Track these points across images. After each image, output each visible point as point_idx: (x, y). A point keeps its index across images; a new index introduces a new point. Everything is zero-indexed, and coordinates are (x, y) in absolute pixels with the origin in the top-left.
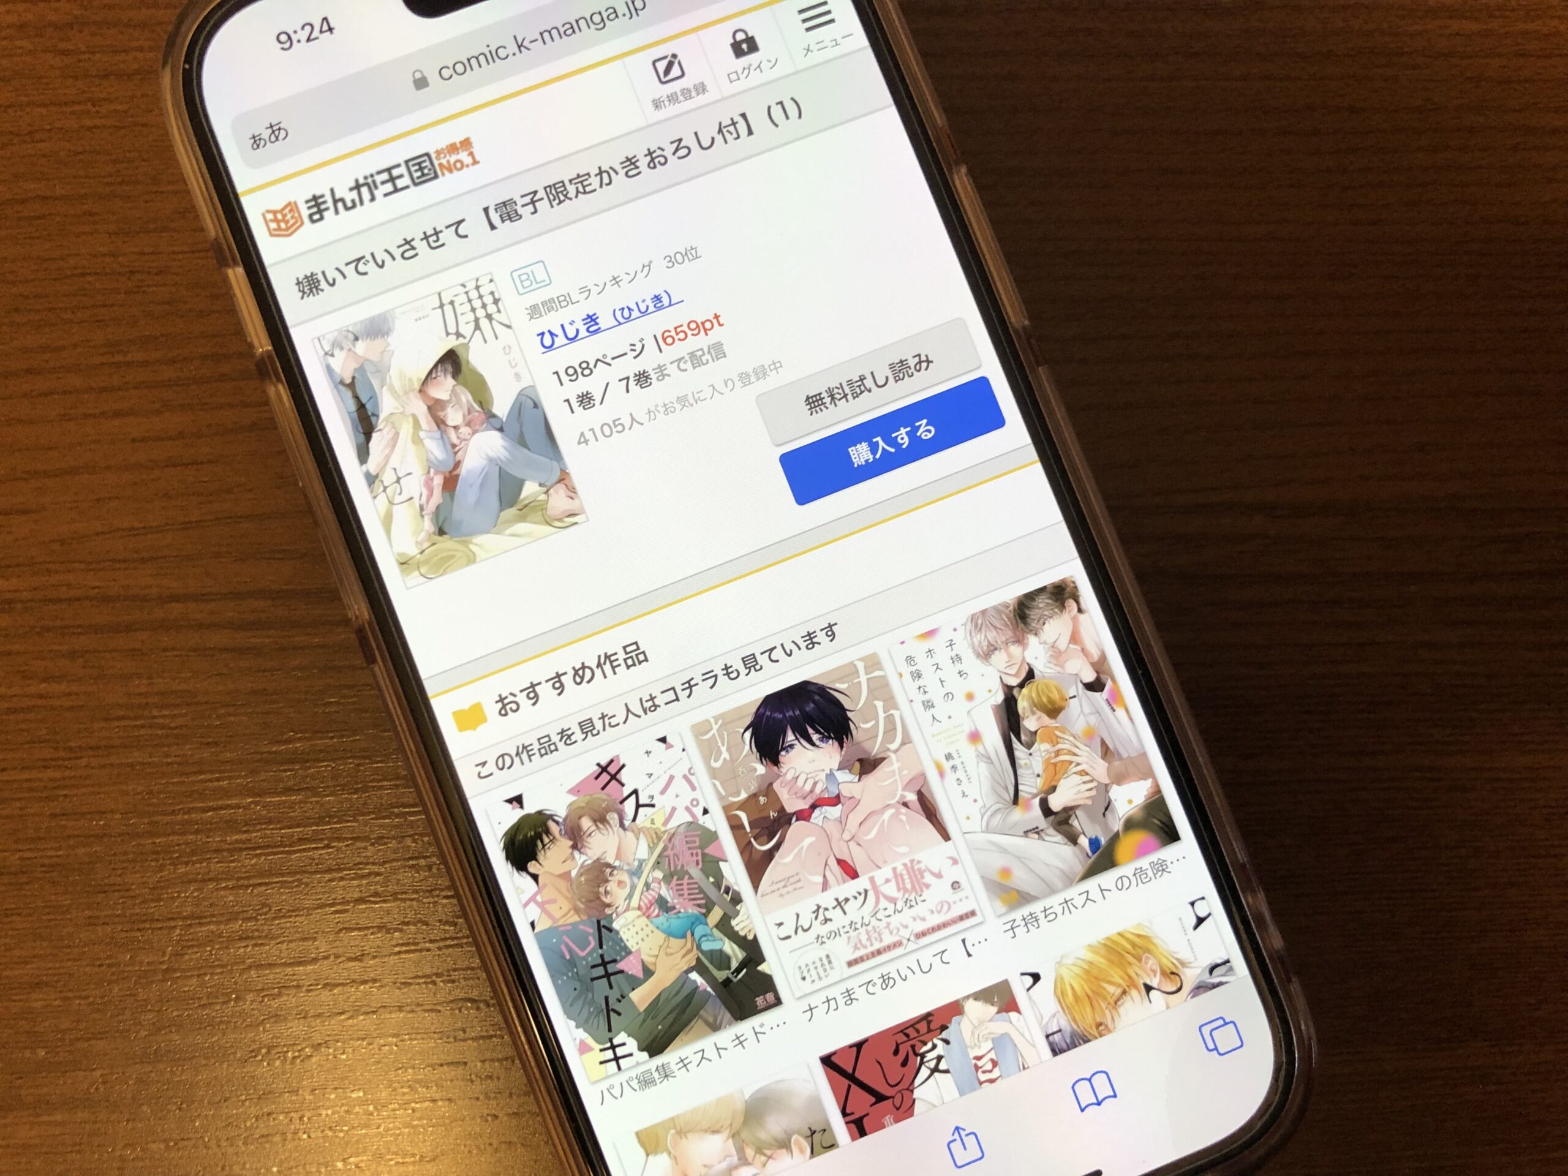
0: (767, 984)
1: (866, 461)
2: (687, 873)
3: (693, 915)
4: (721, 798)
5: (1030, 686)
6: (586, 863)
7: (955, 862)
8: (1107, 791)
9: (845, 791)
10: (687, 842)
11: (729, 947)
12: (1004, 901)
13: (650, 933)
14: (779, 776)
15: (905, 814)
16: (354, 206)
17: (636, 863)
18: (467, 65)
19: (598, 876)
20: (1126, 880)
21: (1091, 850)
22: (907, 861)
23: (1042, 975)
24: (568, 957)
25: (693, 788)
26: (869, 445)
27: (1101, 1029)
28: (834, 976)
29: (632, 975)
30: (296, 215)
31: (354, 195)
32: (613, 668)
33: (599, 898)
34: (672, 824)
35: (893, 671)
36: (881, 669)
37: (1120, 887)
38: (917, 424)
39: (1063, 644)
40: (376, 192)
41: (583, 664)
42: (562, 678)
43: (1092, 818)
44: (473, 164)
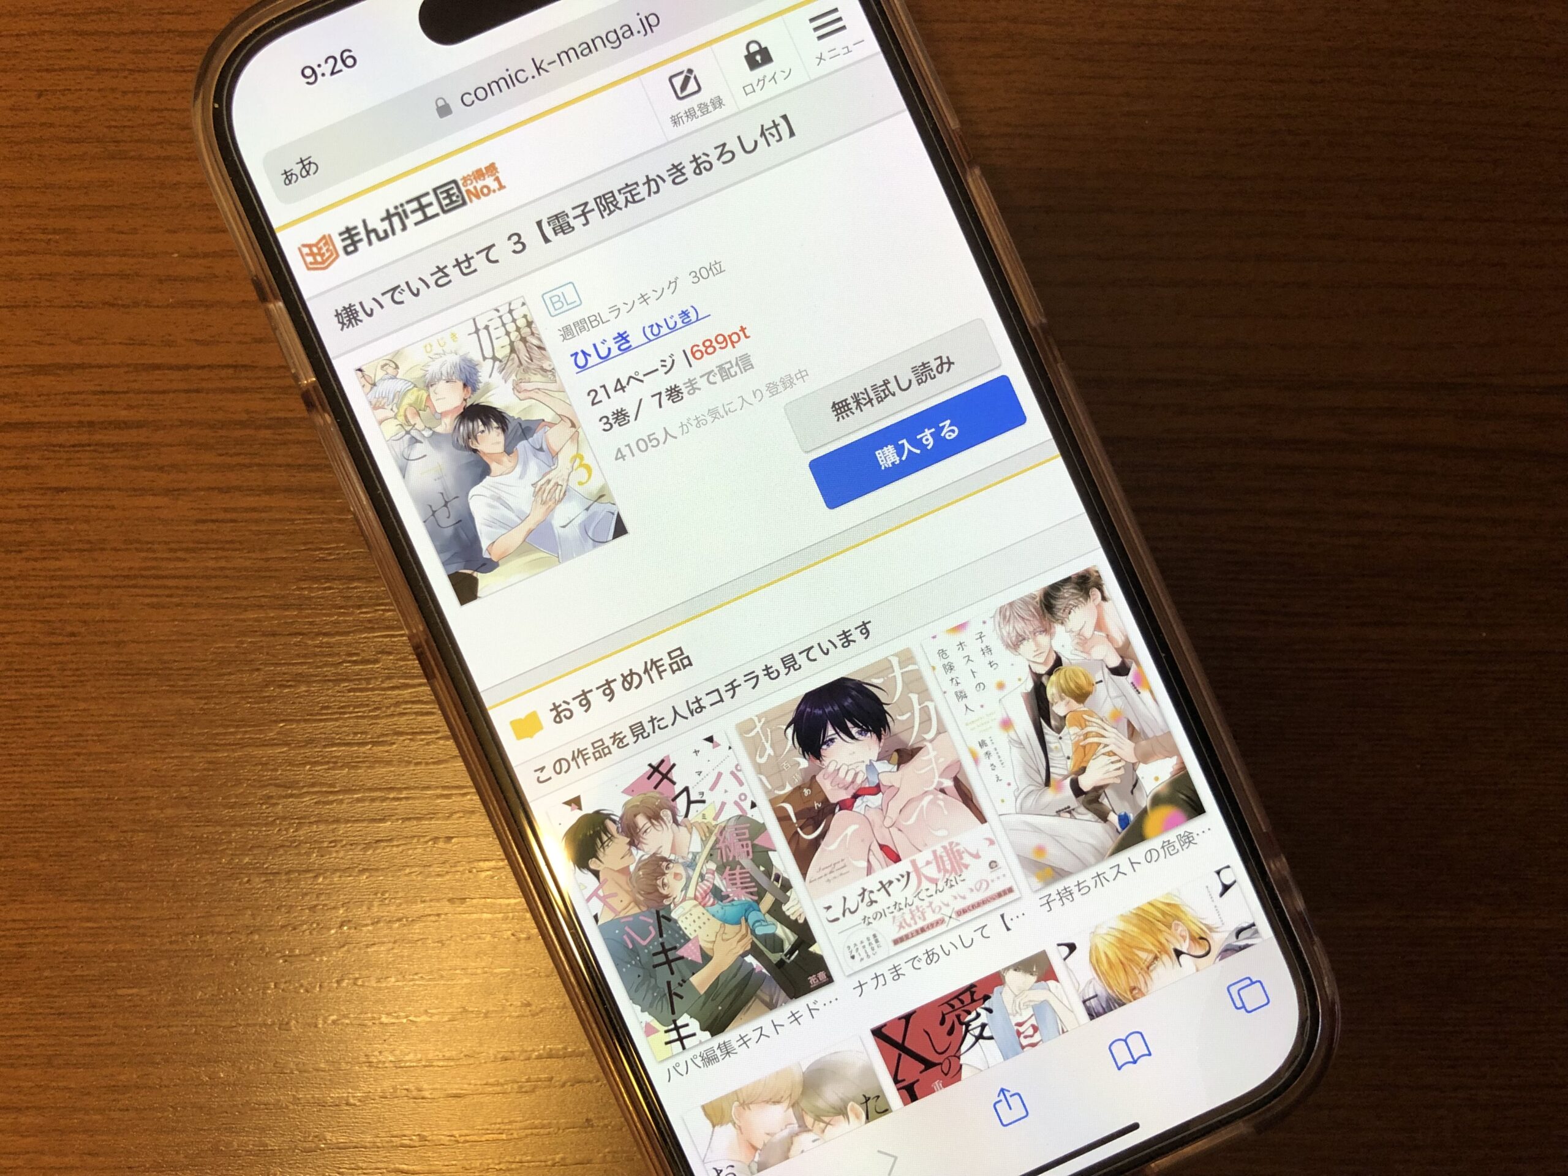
0: (818, 964)
1: (893, 463)
2: (740, 864)
3: (748, 902)
4: (767, 792)
5: (1058, 673)
6: (643, 858)
7: (992, 842)
8: (1134, 770)
9: (885, 780)
10: (737, 835)
11: (781, 931)
12: (1039, 877)
13: (707, 921)
14: (821, 769)
15: (943, 800)
16: (387, 236)
17: (690, 856)
18: (488, 90)
19: (655, 870)
20: (1154, 854)
21: (1121, 826)
22: (946, 843)
23: (1077, 945)
24: (631, 946)
25: (741, 784)
26: (896, 448)
27: (1135, 992)
28: (881, 954)
29: (691, 961)
30: (331, 248)
31: (386, 225)
32: (660, 673)
33: (658, 891)
34: (723, 818)
35: (927, 664)
37: (1149, 860)
38: (941, 425)
39: (1088, 632)
40: (407, 222)
41: (631, 670)
42: (612, 685)
43: (1121, 797)
44: (499, 189)
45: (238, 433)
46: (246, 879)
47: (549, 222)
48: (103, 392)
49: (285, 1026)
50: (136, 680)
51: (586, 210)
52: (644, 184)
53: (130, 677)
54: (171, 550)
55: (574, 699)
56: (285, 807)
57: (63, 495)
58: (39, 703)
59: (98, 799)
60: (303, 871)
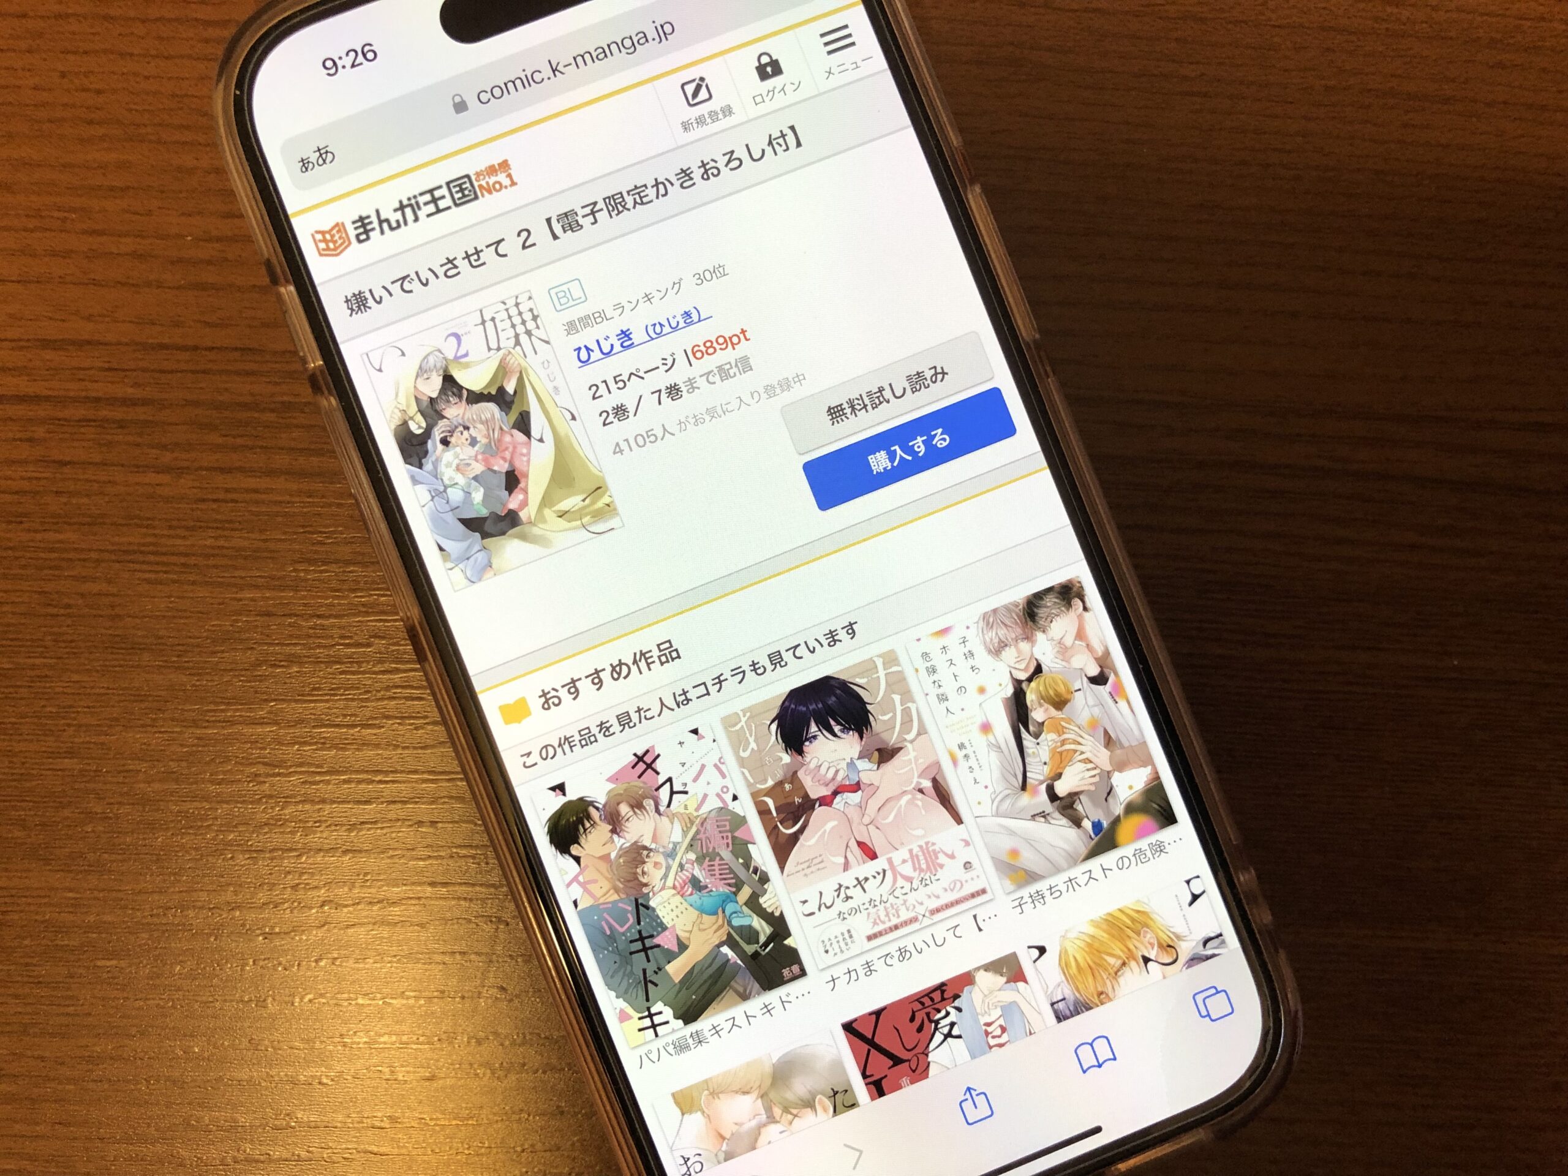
0: (793, 956)
1: (885, 469)
2: (720, 855)
3: (725, 893)
4: (749, 785)
5: (1038, 680)
6: (625, 846)
7: (967, 843)
8: (1109, 778)
9: (865, 778)
10: (718, 826)
11: (757, 923)
12: (1012, 880)
13: (684, 911)
14: (803, 765)
15: (920, 800)
16: (399, 226)
17: (671, 846)
18: (505, 89)
19: (636, 858)
20: (1126, 860)
21: (1094, 832)
22: (922, 843)
23: (1047, 948)
24: (608, 933)
25: (724, 776)
26: (888, 453)
27: (1103, 997)
28: (855, 949)
29: (667, 949)
30: (344, 235)
31: (399, 215)
32: (648, 664)
33: (637, 879)
34: (705, 809)
35: (910, 666)
36: (899, 665)
37: (1120, 866)
38: (933, 433)
39: (1069, 641)
41: (620, 660)
42: (600, 674)
43: (1095, 803)
44: (511, 186)
45: (242, 415)
46: (230, 856)
47: (558, 220)
48: (111, 369)
49: (261, 1003)
50: (130, 654)
51: (595, 210)
52: (653, 187)
53: (123, 651)
54: (170, 527)
55: (563, 686)
56: (271, 785)
57: (67, 470)
58: (32, 673)
59: (86, 771)
60: (287, 850)
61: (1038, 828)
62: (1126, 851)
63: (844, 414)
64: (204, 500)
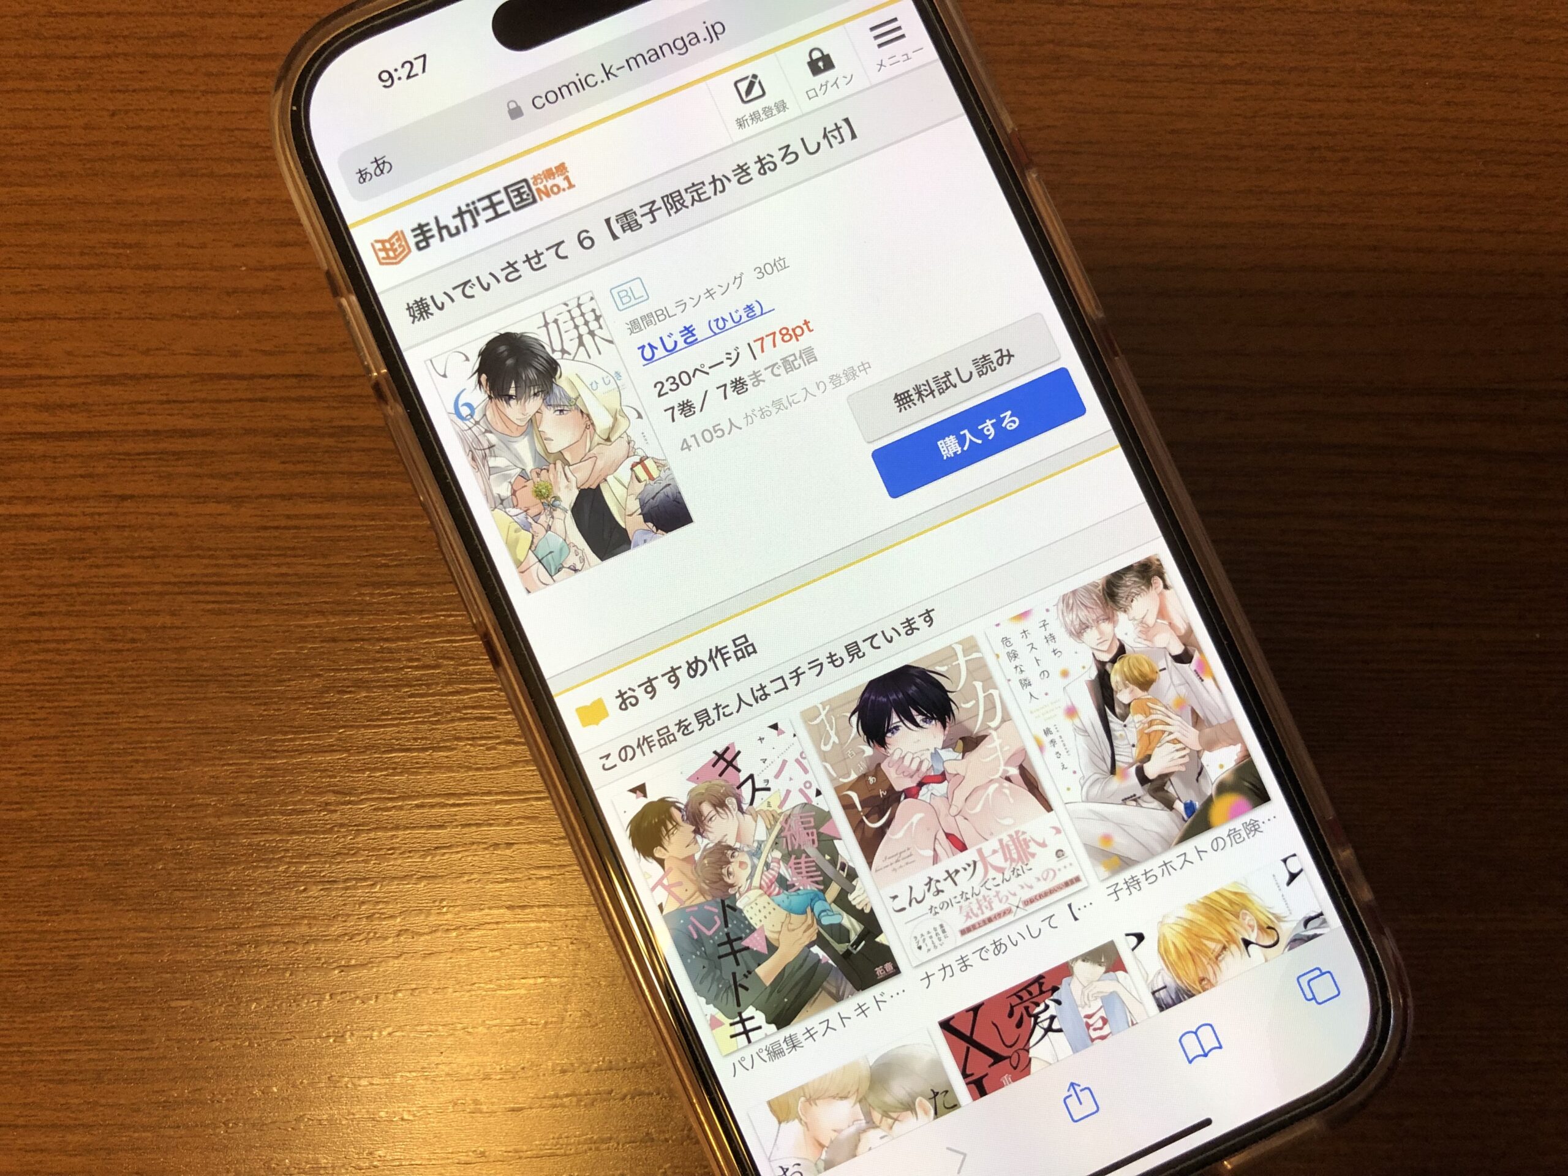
0: (885, 954)
1: (955, 453)
2: (805, 852)
3: (813, 892)
4: (832, 779)
5: (1122, 660)
6: (708, 846)
7: (1058, 831)
8: (1199, 758)
9: (950, 769)
10: (802, 823)
11: (847, 921)
12: (1106, 866)
13: (772, 911)
14: (886, 757)
15: (1009, 788)
16: (458, 232)
17: (756, 845)
18: (559, 93)
19: (720, 858)
20: (1220, 842)
21: (1187, 814)
22: (1012, 832)
23: (1145, 935)
24: (695, 937)
25: (806, 771)
26: (957, 439)
27: (1205, 984)
28: (948, 944)
29: (757, 952)
30: (403, 243)
31: (458, 222)
32: (724, 660)
33: (722, 880)
34: (788, 806)
35: (990, 652)
36: (978, 651)
37: (1215, 848)
38: (1002, 416)
39: (1151, 620)
40: (478, 219)
41: (696, 657)
42: (677, 672)
43: (1186, 784)
44: (569, 188)
45: (301, 441)
46: (302, 888)
47: (617, 220)
48: (168, 402)
49: (340, 1038)
50: (196, 687)
51: (653, 209)
52: (710, 184)
53: (189, 684)
54: (233, 557)
55: (639, 686)
56: (343, 814)
57: (127, 503)
58: (98, 710)
59: (156, 807)
60: (361, 879)
61: (1130, 812)
62: (1220, 831)
63: (911, 400)
64: (265, 528)
